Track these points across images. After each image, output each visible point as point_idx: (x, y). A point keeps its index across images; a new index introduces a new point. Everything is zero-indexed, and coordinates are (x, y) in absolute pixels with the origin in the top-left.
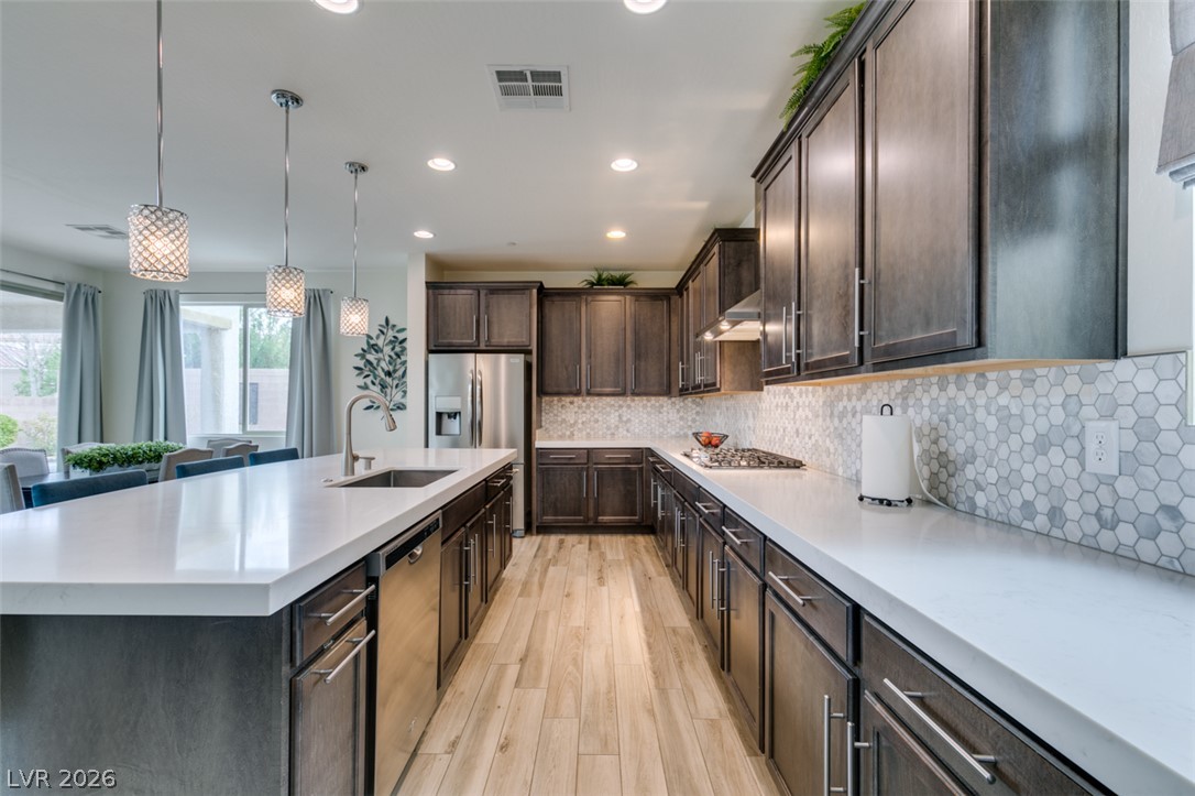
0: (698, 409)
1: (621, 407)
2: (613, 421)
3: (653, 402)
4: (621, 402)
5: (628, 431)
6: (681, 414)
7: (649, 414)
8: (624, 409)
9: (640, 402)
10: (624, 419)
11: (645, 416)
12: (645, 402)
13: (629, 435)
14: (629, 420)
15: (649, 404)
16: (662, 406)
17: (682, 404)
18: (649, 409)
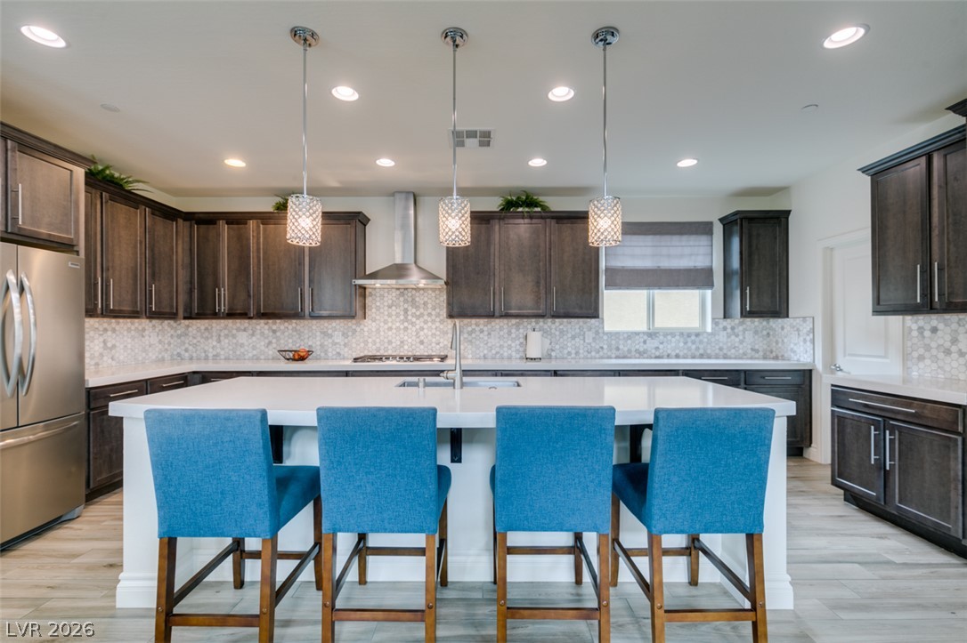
0: (172, 332)
1: (105, 330)
2: (97, 348)
3: (136, 325)
4: (105, 325)
5: (112, 359)
6: (160, 338)
7: (133, 338)
8: (109, 333)
9: (124, 324)
10: (109, 345)
11: (129, 340)
12: (129, 325)
13: (114, 363)
14: (114, 346)
15: (133, 328)
16: (144, 330)
17: (160, 327)
18: (133, 333)
